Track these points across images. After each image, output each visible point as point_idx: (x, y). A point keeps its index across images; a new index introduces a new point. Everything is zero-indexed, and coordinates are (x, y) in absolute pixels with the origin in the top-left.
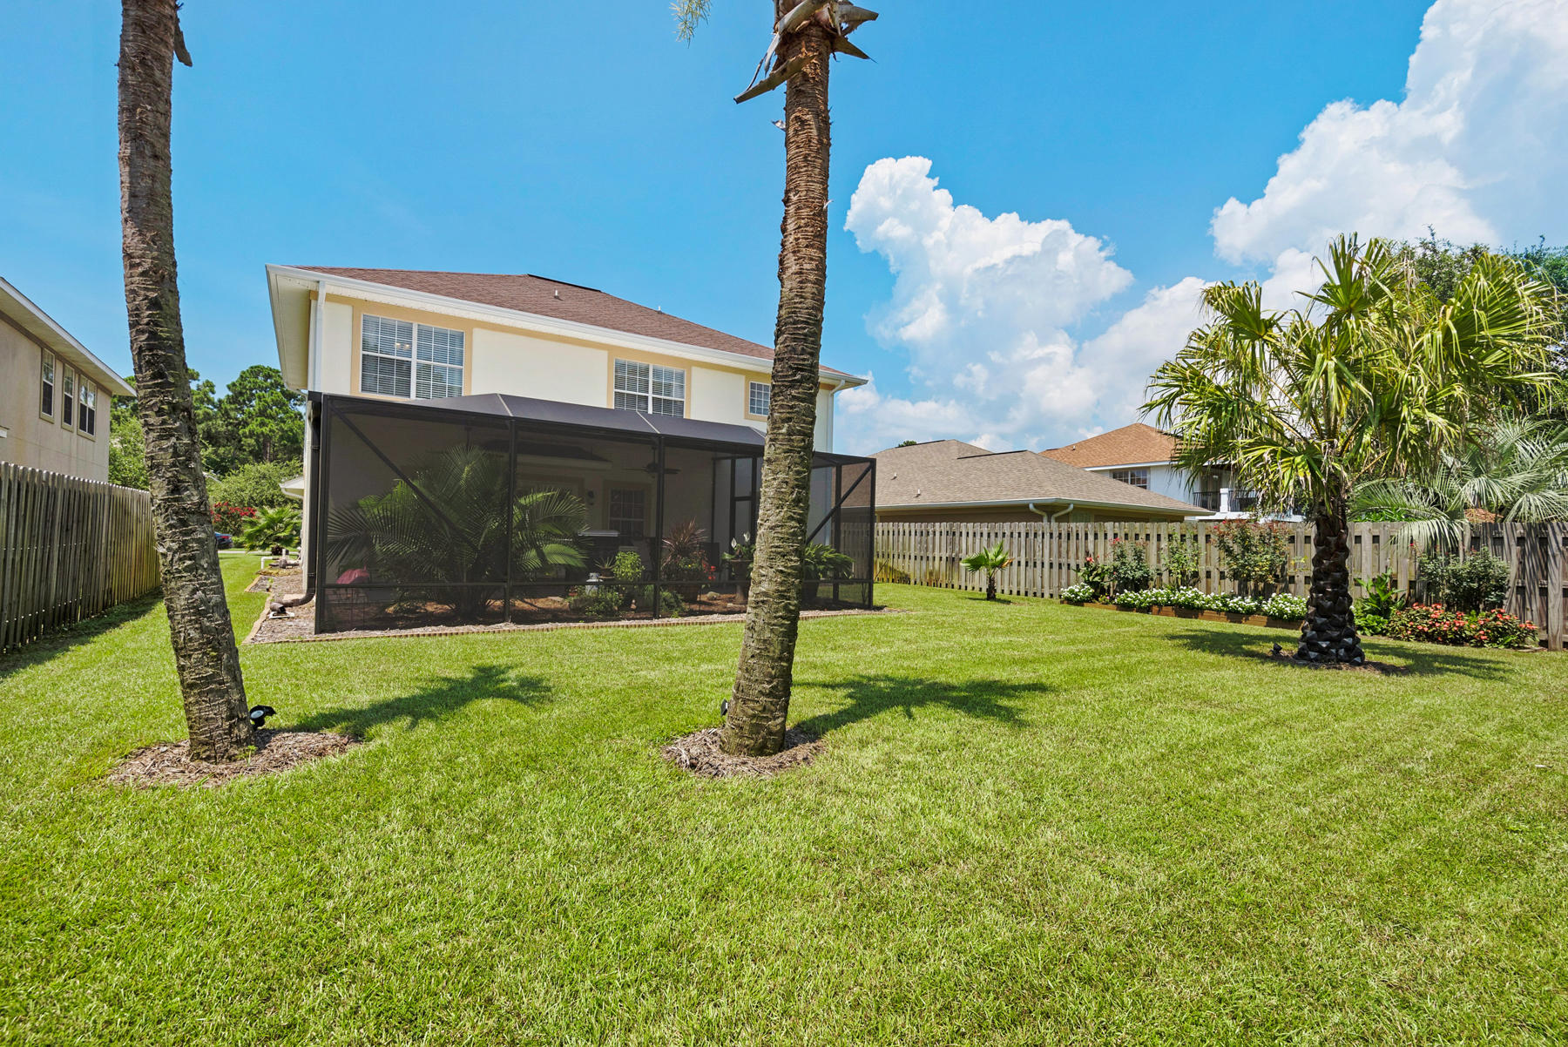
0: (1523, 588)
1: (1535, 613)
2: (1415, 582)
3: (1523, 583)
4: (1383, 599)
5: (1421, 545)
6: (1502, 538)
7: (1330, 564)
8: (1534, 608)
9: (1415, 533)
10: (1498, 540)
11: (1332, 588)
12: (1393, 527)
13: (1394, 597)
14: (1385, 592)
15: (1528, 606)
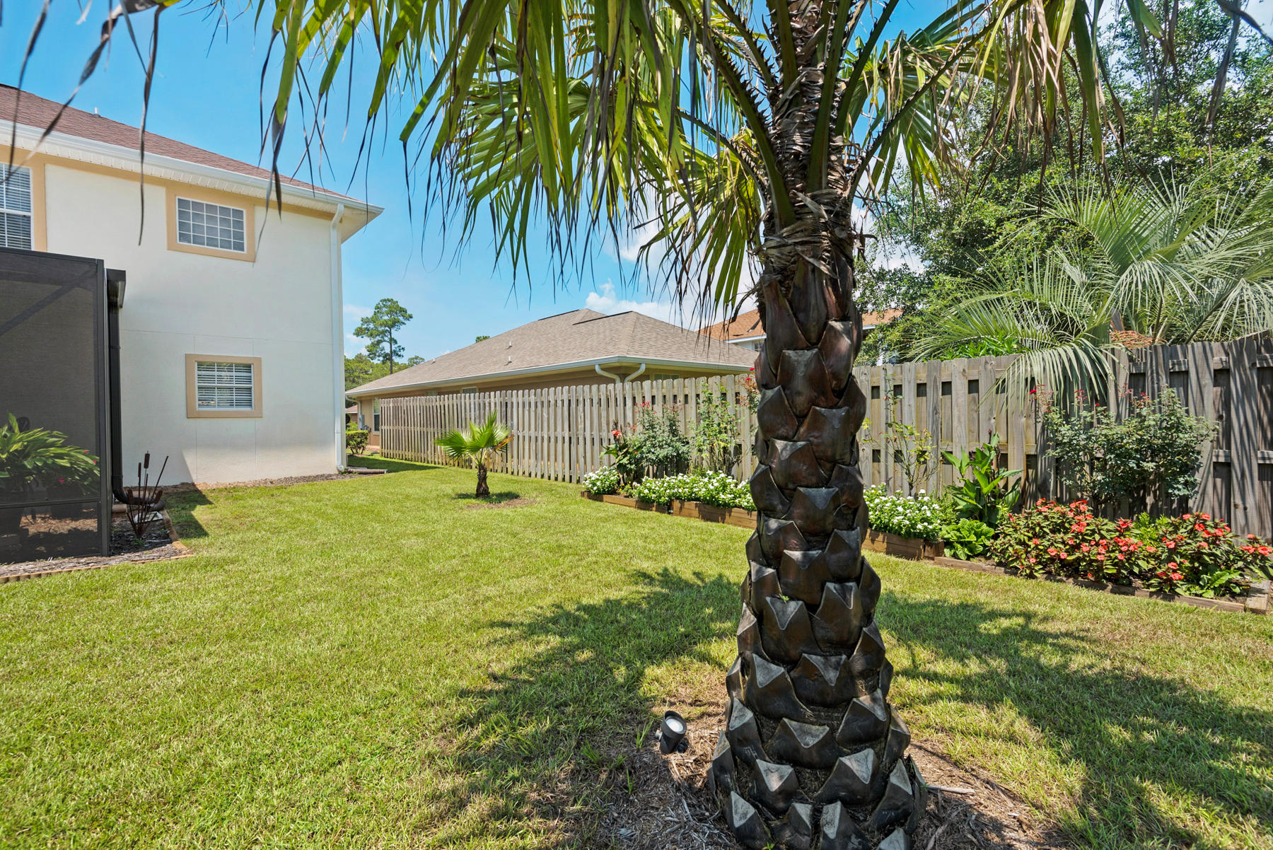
0: (1228, 465)
1: (1252, 512)
2: (1035, 456)
3: (1228, 456)
4: (986, 489)
5: (1047, 391)
6: (1187, 372)
7: (796, 454)
8: (1250, 502)
9: (1037, 370)
10: (1179, 377)
11: (807, 547)
12: (998, 365)
13: (1002, 484)
14: (990, 477)
15: (1238, 501)
